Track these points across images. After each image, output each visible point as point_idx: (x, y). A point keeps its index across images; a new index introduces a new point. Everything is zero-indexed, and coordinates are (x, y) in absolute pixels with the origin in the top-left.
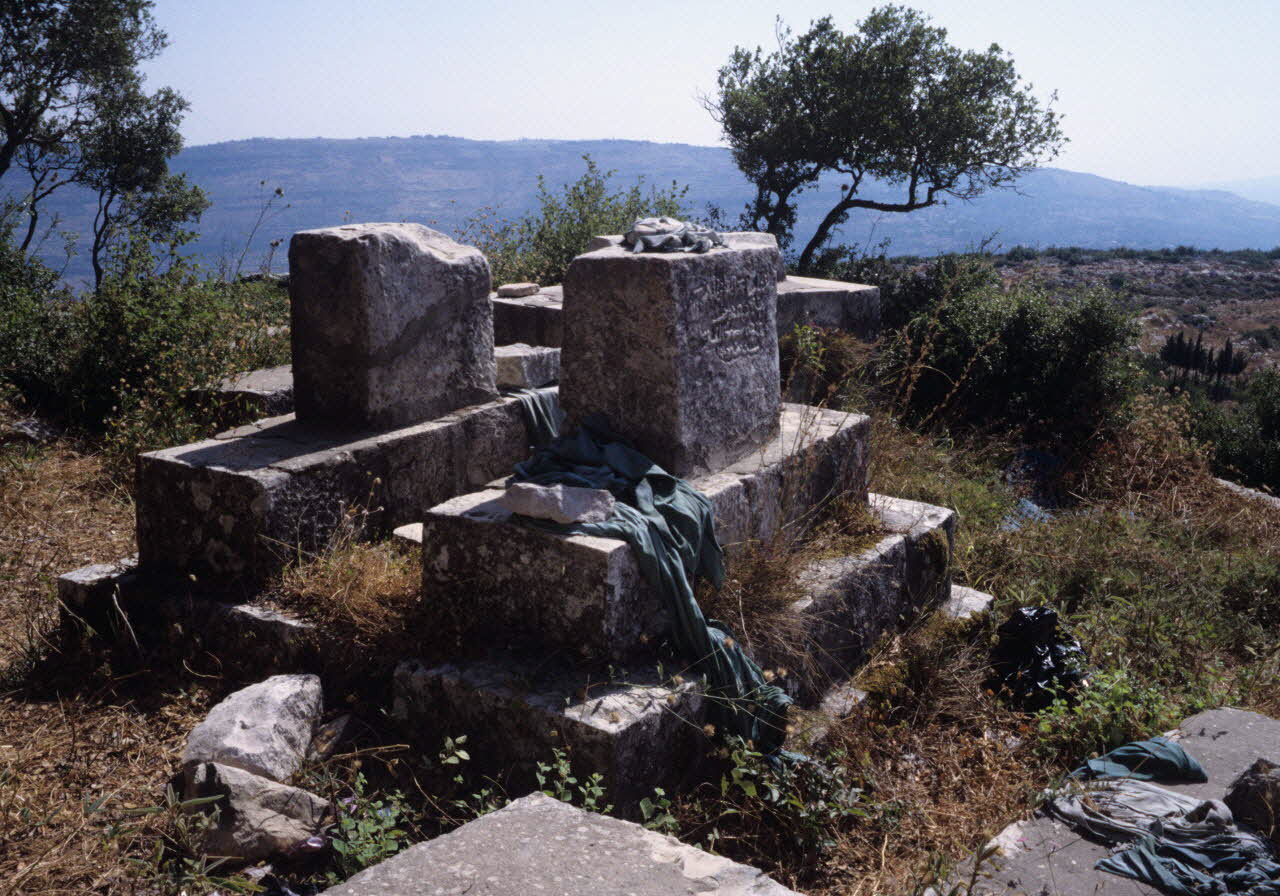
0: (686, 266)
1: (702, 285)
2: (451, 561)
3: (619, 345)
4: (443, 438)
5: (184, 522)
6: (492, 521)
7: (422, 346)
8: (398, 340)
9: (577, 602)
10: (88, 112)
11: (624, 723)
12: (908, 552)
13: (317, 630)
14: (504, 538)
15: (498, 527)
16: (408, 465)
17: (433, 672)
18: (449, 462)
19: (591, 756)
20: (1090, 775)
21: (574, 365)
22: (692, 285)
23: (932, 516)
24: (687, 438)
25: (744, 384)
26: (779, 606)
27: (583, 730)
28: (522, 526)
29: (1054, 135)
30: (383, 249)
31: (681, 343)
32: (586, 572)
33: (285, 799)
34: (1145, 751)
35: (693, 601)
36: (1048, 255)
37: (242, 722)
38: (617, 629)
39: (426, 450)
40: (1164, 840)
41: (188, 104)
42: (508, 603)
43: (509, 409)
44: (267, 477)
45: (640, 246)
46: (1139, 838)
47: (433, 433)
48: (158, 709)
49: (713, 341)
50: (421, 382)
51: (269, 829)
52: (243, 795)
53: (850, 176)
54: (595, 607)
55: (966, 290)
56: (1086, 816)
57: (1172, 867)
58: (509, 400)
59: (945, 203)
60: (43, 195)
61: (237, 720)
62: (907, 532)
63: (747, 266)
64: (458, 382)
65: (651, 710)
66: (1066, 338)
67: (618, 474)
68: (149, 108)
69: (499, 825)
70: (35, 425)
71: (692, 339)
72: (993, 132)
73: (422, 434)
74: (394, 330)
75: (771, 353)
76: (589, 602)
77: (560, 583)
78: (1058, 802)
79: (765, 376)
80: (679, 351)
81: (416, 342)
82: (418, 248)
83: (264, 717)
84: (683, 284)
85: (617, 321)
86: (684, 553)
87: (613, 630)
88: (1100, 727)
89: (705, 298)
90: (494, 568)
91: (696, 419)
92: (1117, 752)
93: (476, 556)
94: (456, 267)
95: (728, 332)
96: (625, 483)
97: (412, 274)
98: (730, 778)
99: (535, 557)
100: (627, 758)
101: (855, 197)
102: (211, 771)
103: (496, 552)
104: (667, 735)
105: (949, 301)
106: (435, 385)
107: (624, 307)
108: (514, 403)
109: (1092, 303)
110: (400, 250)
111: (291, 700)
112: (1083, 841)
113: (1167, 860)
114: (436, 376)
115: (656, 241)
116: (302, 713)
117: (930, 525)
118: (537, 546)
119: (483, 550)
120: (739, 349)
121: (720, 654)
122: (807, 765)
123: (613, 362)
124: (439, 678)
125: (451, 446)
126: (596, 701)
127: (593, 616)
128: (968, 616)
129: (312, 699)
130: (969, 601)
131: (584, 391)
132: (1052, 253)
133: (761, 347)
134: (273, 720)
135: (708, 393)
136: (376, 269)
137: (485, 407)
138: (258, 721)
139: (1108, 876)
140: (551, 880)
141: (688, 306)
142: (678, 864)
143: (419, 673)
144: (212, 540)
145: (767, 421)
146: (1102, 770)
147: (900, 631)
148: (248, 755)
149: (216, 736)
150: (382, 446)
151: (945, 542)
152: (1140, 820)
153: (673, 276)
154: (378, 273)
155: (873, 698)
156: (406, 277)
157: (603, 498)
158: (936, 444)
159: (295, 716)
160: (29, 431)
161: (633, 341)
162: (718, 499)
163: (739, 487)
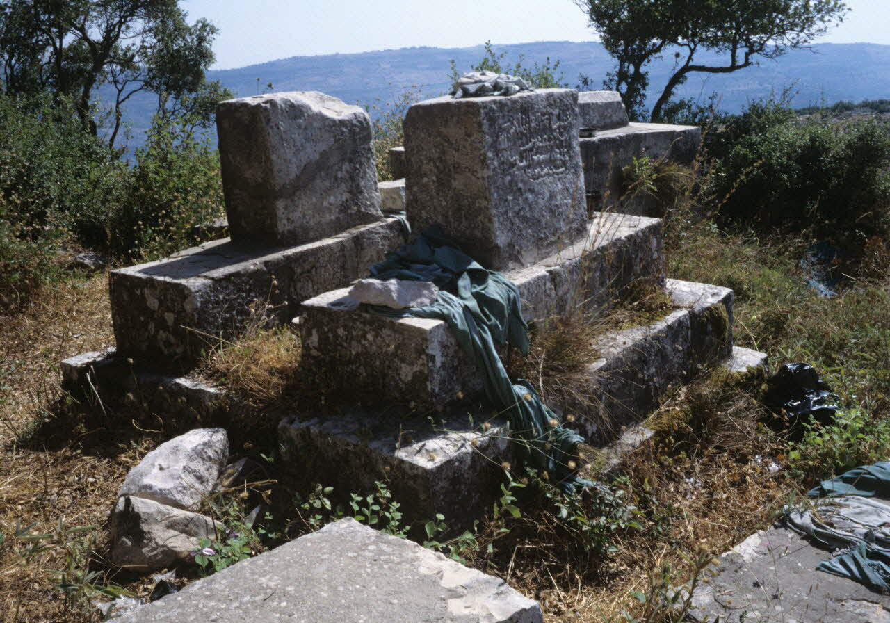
0: (493, 106)
1: (509, 120)
2: (320, 339)
3: (447, 170)
4: (336, 250)
5: (142, 319)
6: (346, 309)
7: (318, 182)
8: (298, 178)
9: (408, 368)
10: (151, 40)
11: (439, 460)
12: (691, 323)
13: (227, 395)
14: (354, 321)
15: (350, 313)
16: (309, 271)
17: (304, 425)
18: (343, 268)
19: (415, 486)
20: (824, 493)
21: (415, 189)
22: (501, 121)
23: (714, 295)
24: (501, 239)
25: (552, 197)
26: (576, 367)
27: (407, 466)
28: (367, 311)
29: (840, 7)
30: (282, 110)
31: (492, 167)
32: (413, 345)
33: (186, 522)
34: (870, 473)
35: (500, 365)
36: (863, 106)
37: (160, 465)
38: (440, 389)
39: (324, 259)
40: (875, 546)
41: (218, 30)
42: (360, 371)
43: (390, 227)
44: (194, 283)
45: (460, 93)
46: (854, 544)
47: (329, 246)
48: (117, 456)
49: (522, 164)
50: (318, 209)
51: (170, 545)
52: (151, 520)
53: (687, 48)
54: (421, 372)
55: (769, 126)
56: (815, 528)
57: (879, 568)
58: (390, 220)
59: (758, 64)
60: (123, 100)
61: (156, 464)
62: (692, 307)
63: (550, 105)
64: (349, 208)
65: (463, 450)
66: (847, 158)
67: (445, 270)
68: (190, 35)
69: (309, 544)
70: (92, 257)
71: (503, 163)
72: (793, 7)
73: (319, 247)
74: (294, 171)
75: (576, 173)
76: (416, 368)
77: (395, 354)
78: (792, 516)
79: (571, 190)
80: (491, 173)
81: (314, 178)
82: (310, 109)
83: (177, 461)
84: (492, 120)
85: (444, 152)
86: (493, 329)
87: (437, 390)
88: (837, 454)
89: (512, 131)
90: (350, 344)
91: (509, 225)
92: (847, 475)
93: (336, 336)
94: (342, 122)
95: (535, 158)
96: (450, 276)
97: (306, 128)
98: (500, 505)
99: (376, 336)
100: (442, 488)
101: (691, 63)
102: (128, 502)
103: (350, 333)
104: (478, 468)
105: (757, 135)
106: (330, 211)
107: (448, 141)
108: (395, 222)
109: (866, 130)
110: (296, 111)
111: (199, 448)
112: (810, 546)
113: (875, 562)
114: (331, 204)
115: (472, 88)
116: (210, 458)
117: (711, 301)
118: (378, 327)
119: (341, 332)
120: (546, 170)
121: (522, 405)
122: (593, 489)
123: (443, 184)
124: (308, 428)
125: (344, 256)
126: (420, 444)
127: (421, 378)
128: (744, 370)
129: (218, 447)
130: (746, 358)
131: (424, 208)
132: (865, 105)
133: (566, 169)
134: (183, 462)
135: (519, 204)
136: (277, 125)
137: (371, 226)
138: (172, 464)
139: (826, 575)
140: (336, 589)
141: (498, 137)
142: (439, 575)
143: (295, 426)
144: (161, 332)
145: (575, 225)
146: (831, 488)
147: (685, 383)
148: (160, 490)
149: (141, 476)
150: (287, 258)
151: (725, 314)
152: (857, 530)
153: (482, 115)
154: (278, 128)
155: (659, 436)
156: (301, 131)
157: (428, 288)
158: (745, 243)
159: (203, 459)
160: (87, 261)
161: (457, 167)
162: (527, 286)
163: (545, 276)
